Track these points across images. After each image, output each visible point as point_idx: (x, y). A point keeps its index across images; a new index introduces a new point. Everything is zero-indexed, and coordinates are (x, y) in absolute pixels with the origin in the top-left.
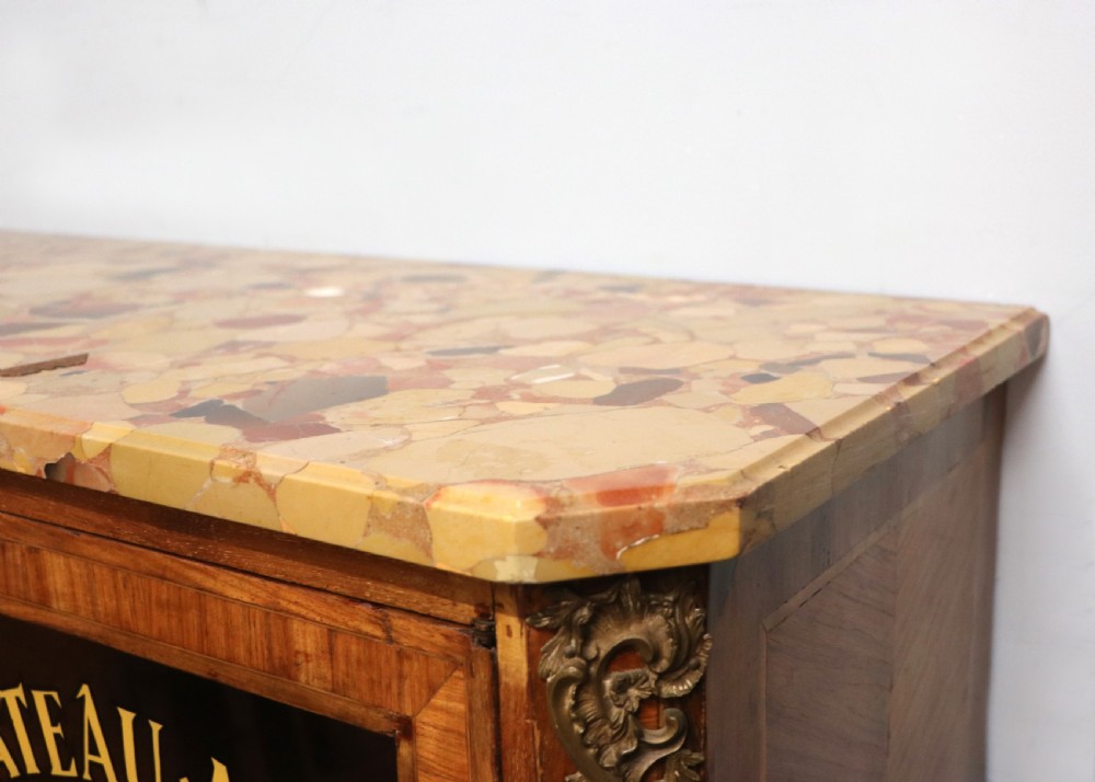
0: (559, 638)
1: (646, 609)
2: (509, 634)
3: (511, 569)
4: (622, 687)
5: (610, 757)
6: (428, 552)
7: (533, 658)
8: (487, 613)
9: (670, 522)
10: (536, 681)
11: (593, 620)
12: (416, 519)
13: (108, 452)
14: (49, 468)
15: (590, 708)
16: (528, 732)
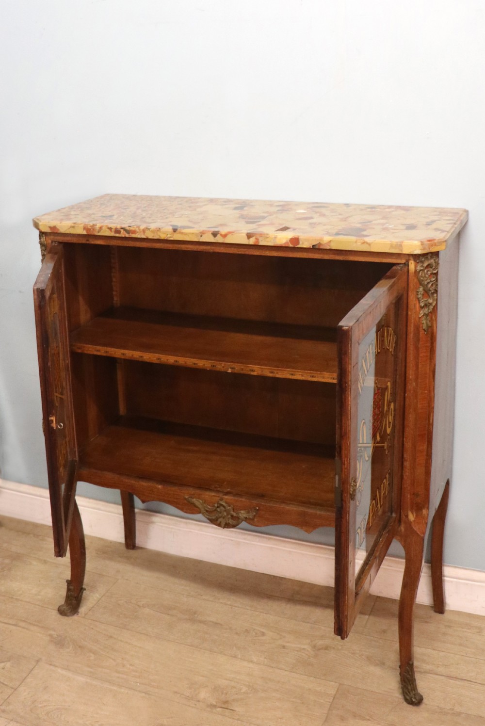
0: (419, 264)
1: (432, 257)
2: (411, 263)
3: (418, 252)
4: (427, 272)
5: (426, 283)
6: (402, 251)
7: (416, 267)
8: (408, 261)
9: (437, 244)
10: (416, 271)
11: (424, 261)
12: (400, 246)
13: (330, 241)
14: (313, 246)
15: (423, 275)
16: (414, 279)
